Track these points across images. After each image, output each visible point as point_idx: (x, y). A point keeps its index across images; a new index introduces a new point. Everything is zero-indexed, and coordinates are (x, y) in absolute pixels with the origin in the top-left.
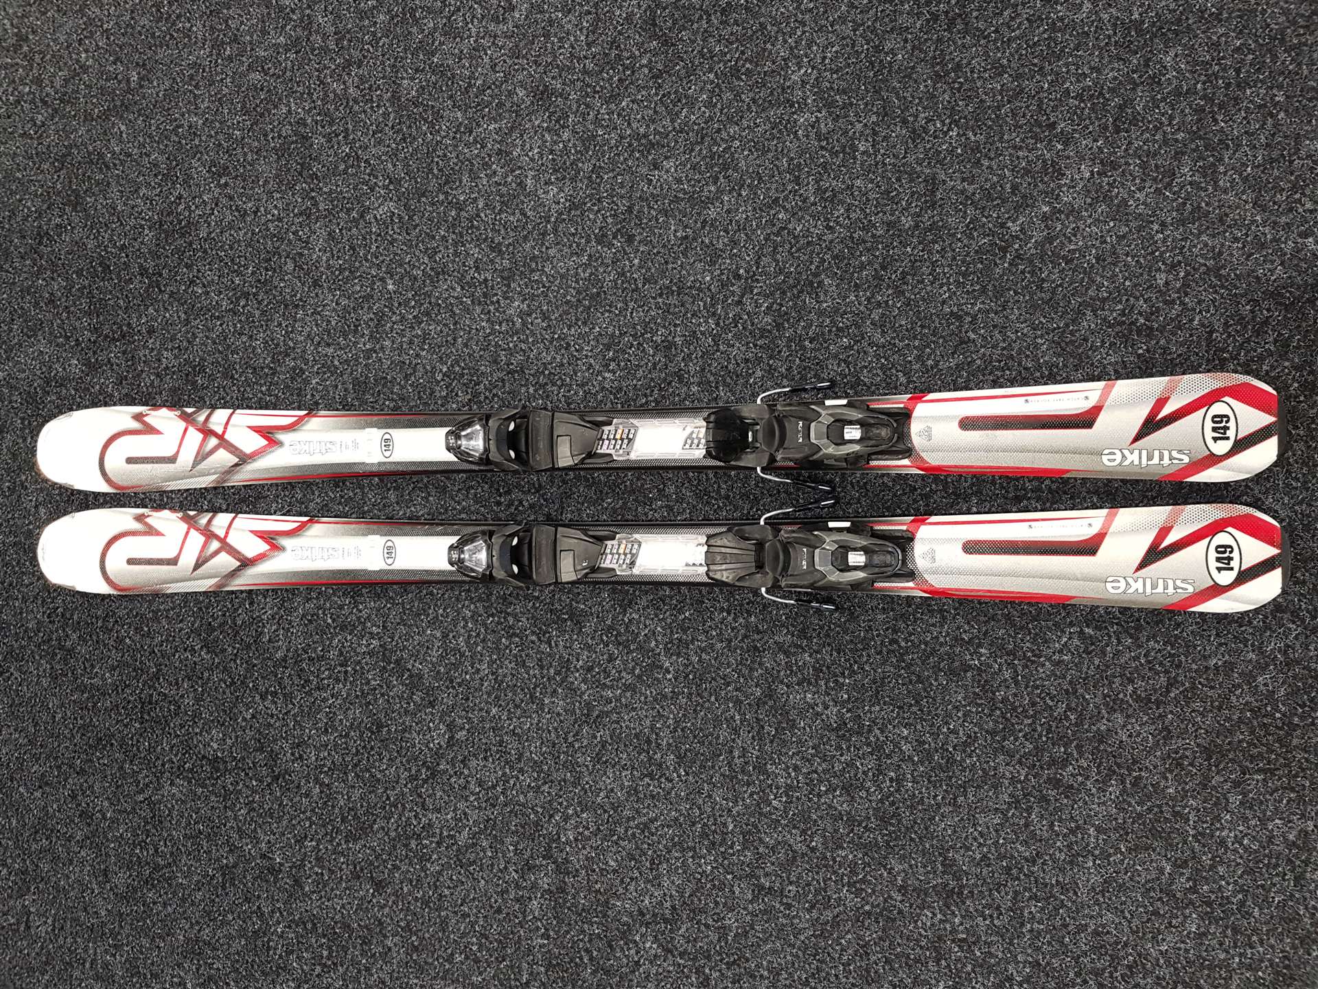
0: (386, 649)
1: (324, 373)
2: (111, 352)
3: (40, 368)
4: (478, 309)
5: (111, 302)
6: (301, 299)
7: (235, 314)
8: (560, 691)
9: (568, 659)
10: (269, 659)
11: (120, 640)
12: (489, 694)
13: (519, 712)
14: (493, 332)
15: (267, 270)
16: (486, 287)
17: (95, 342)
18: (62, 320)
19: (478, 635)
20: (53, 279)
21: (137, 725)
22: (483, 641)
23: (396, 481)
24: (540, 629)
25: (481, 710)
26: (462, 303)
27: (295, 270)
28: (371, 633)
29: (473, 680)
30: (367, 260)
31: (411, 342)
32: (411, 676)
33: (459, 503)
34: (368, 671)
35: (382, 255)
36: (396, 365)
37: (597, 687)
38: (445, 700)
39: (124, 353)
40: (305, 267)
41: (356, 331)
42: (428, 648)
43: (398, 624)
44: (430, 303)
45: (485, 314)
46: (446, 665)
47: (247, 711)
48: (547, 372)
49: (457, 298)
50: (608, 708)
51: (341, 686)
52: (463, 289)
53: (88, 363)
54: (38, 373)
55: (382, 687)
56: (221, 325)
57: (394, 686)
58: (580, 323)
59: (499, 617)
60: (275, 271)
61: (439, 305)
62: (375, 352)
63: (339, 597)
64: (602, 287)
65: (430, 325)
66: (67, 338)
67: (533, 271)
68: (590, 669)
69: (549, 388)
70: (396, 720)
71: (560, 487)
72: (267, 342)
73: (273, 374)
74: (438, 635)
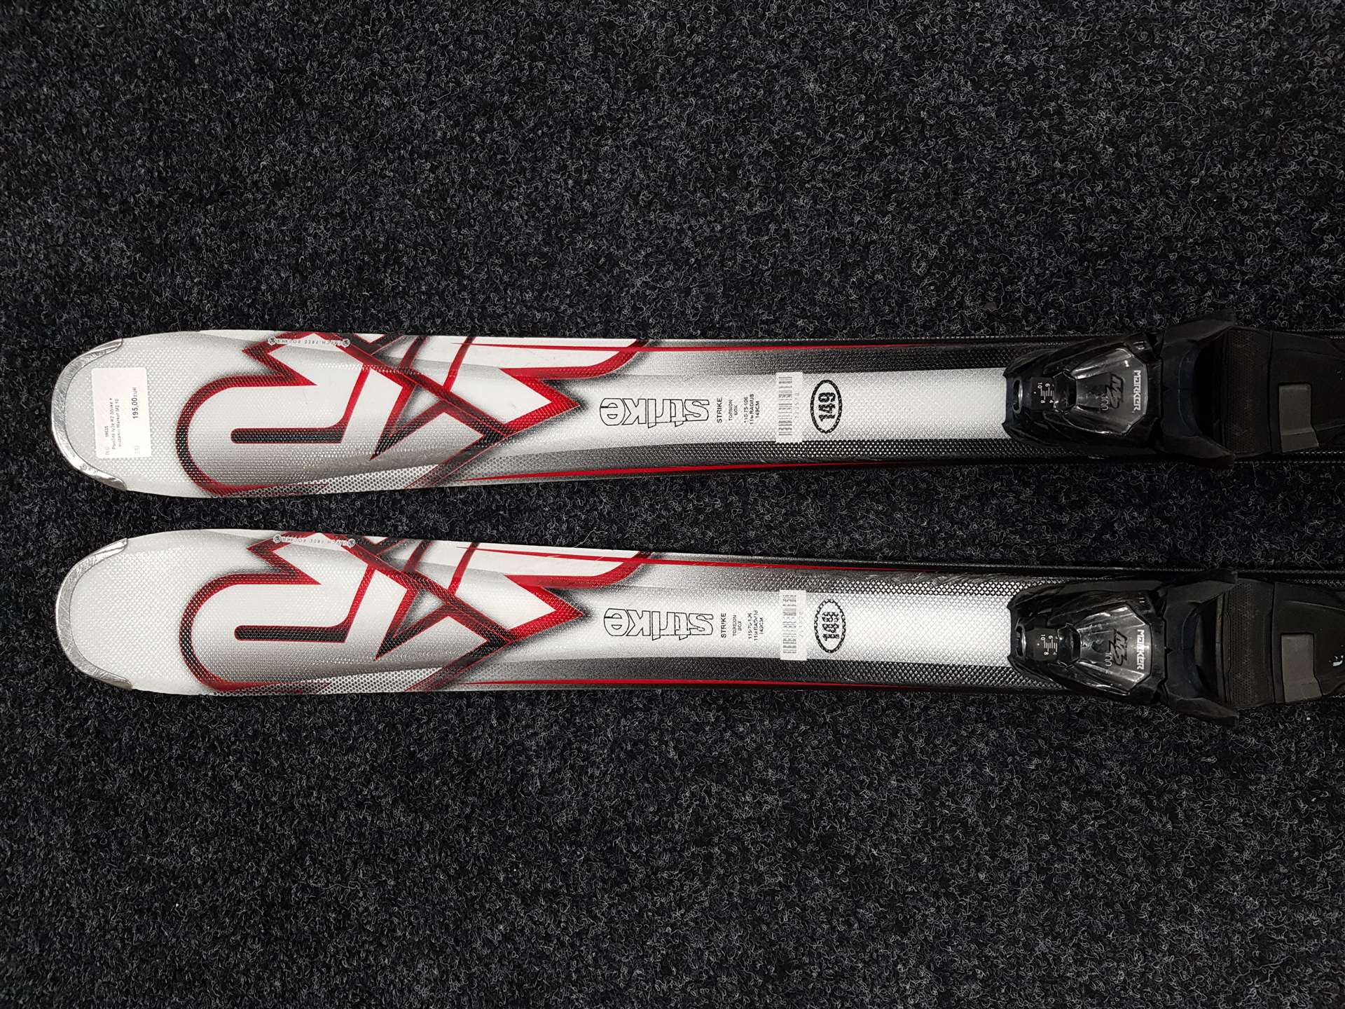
0: (797, 814)
1: (661, 264)
2: (196, 224)
3: (47, 257)
4: (1011, 130)
5: (197, 128)
6: (609, 116)
7: (463, 146)
8: (1197, 910)
9: (1218, 848)
10: (540, 826)
11: (221, 783)
12: (1030, 910)
13: (1099, 949)
14: (1049, 174)
15: (533, 57)
16: (1032, 80)
17: (161, 205)
18: (91, 164)
19: (1007, 791)
20: (72, 84)
21: (257, 947)
22: (1019, 804)
23: (817, 480)
24: (1153, 784)
25: (1014, 941)
26: (975, 116)
27: (594, 57)
28: (763, 782)
29: (993, 882)
30: (757, 34)
31: (856, 199)
32: (852, 870)
33: (963, 525)
34: (758, 858)
35: (791, 22)
36: (823, 246)
37: (1283, 903)
38: (930, 920)
39: (224, 226)
40: (620, 51)
41: (732, 179)
42: (892, 815)
43: (826, 764)
44: (900, 117)
45: (1030, 138)
46: (933, 849)
47: (492, 927)
48: (1173, 257)
49: (962, 106)
50: (1310, 946)
51: (697, 883)
52: (977, 86)
53: (145, 246)
54: (43, 266)
55: (789, 889)
56: (432, 170)
57: (816, 889)
58: (1251, 154)
59: (1055, 758)
60: (550, 60)
61: (922, 121)
62: (774, 219)
63: (693, 708)
64: (1306, 79)
65: (899, 162)
66: (103, 198)
67: (1139, 48)
68: (1267, 868)
69: (1180, 288)
70: (820, 955)
71: (1202, 494)
72: (534, 203)
73: (550, 266)
74: (914, 790)
